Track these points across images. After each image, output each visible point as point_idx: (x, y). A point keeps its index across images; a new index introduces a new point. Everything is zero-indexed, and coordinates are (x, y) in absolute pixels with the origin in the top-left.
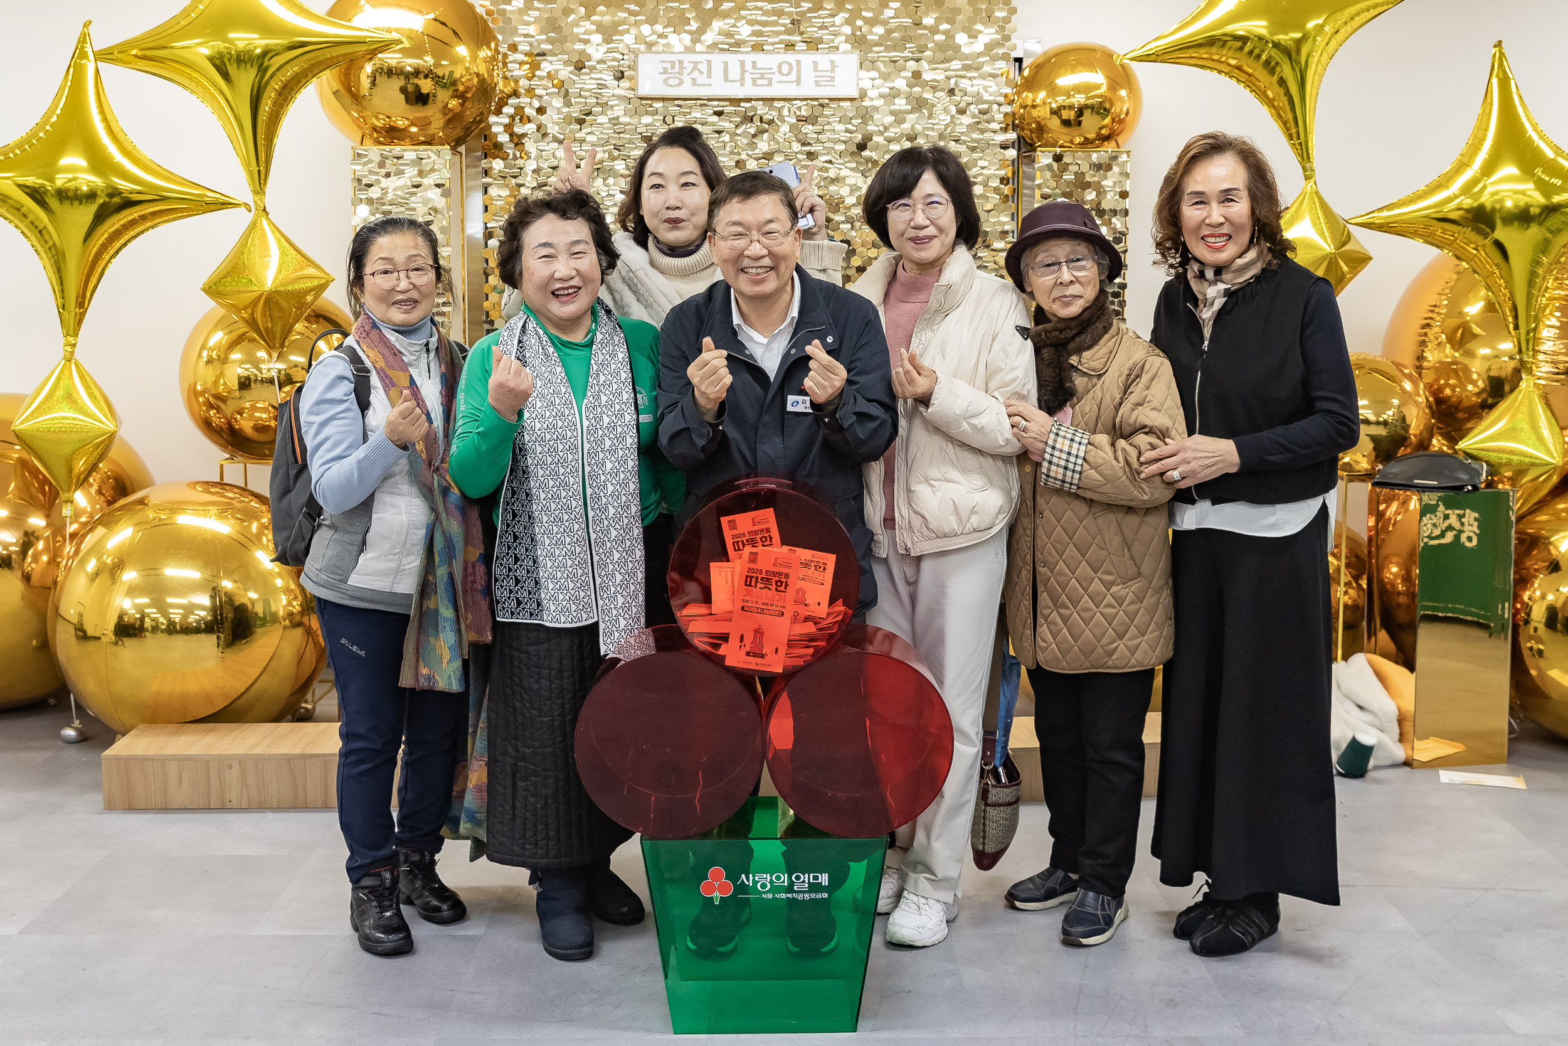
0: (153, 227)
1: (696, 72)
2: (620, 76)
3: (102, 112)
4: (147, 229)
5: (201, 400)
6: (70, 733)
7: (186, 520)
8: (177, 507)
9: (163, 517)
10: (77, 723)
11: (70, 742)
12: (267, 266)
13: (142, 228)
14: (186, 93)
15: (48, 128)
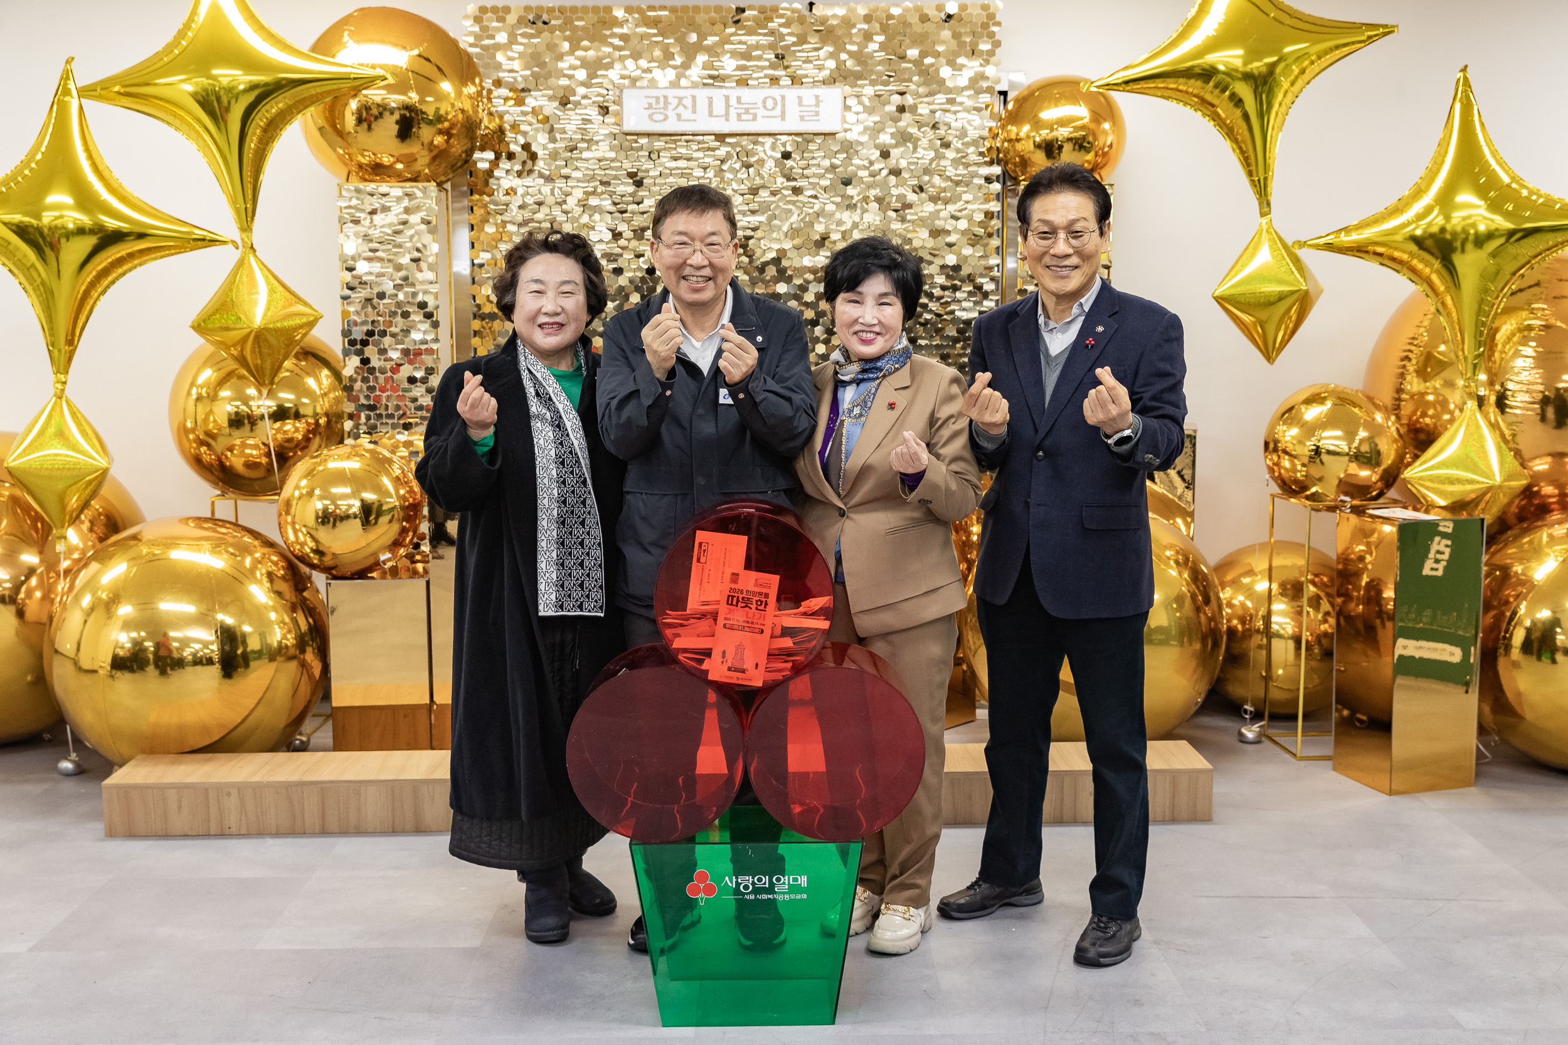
0: (140, 265)
1: (681, 108)
2: (604, 110)
3: (87, 149)
4: (135, 267)
5: (191, 437)
6: (67, 765)
7: (180, 555)
8: (171, 542)
9: (157, 552)
10: (73, 756)
11: (67, 775)
12: (255, 303)
13: (130, 265)
14: (171, 130)
15: (33, 165)
